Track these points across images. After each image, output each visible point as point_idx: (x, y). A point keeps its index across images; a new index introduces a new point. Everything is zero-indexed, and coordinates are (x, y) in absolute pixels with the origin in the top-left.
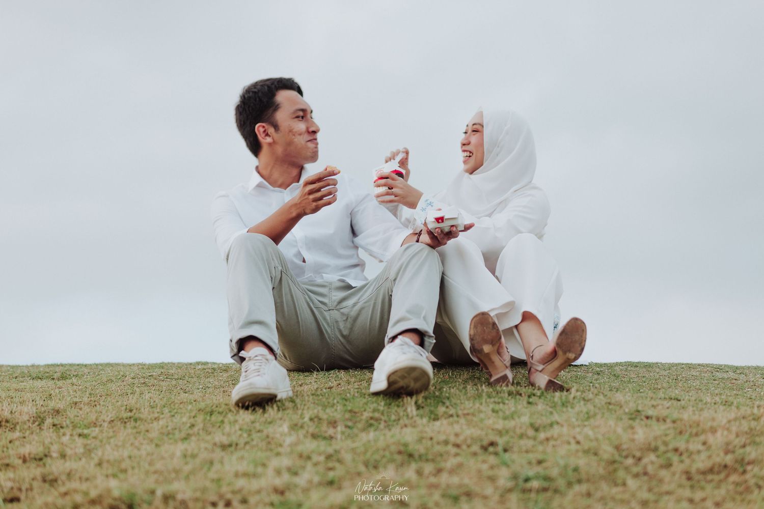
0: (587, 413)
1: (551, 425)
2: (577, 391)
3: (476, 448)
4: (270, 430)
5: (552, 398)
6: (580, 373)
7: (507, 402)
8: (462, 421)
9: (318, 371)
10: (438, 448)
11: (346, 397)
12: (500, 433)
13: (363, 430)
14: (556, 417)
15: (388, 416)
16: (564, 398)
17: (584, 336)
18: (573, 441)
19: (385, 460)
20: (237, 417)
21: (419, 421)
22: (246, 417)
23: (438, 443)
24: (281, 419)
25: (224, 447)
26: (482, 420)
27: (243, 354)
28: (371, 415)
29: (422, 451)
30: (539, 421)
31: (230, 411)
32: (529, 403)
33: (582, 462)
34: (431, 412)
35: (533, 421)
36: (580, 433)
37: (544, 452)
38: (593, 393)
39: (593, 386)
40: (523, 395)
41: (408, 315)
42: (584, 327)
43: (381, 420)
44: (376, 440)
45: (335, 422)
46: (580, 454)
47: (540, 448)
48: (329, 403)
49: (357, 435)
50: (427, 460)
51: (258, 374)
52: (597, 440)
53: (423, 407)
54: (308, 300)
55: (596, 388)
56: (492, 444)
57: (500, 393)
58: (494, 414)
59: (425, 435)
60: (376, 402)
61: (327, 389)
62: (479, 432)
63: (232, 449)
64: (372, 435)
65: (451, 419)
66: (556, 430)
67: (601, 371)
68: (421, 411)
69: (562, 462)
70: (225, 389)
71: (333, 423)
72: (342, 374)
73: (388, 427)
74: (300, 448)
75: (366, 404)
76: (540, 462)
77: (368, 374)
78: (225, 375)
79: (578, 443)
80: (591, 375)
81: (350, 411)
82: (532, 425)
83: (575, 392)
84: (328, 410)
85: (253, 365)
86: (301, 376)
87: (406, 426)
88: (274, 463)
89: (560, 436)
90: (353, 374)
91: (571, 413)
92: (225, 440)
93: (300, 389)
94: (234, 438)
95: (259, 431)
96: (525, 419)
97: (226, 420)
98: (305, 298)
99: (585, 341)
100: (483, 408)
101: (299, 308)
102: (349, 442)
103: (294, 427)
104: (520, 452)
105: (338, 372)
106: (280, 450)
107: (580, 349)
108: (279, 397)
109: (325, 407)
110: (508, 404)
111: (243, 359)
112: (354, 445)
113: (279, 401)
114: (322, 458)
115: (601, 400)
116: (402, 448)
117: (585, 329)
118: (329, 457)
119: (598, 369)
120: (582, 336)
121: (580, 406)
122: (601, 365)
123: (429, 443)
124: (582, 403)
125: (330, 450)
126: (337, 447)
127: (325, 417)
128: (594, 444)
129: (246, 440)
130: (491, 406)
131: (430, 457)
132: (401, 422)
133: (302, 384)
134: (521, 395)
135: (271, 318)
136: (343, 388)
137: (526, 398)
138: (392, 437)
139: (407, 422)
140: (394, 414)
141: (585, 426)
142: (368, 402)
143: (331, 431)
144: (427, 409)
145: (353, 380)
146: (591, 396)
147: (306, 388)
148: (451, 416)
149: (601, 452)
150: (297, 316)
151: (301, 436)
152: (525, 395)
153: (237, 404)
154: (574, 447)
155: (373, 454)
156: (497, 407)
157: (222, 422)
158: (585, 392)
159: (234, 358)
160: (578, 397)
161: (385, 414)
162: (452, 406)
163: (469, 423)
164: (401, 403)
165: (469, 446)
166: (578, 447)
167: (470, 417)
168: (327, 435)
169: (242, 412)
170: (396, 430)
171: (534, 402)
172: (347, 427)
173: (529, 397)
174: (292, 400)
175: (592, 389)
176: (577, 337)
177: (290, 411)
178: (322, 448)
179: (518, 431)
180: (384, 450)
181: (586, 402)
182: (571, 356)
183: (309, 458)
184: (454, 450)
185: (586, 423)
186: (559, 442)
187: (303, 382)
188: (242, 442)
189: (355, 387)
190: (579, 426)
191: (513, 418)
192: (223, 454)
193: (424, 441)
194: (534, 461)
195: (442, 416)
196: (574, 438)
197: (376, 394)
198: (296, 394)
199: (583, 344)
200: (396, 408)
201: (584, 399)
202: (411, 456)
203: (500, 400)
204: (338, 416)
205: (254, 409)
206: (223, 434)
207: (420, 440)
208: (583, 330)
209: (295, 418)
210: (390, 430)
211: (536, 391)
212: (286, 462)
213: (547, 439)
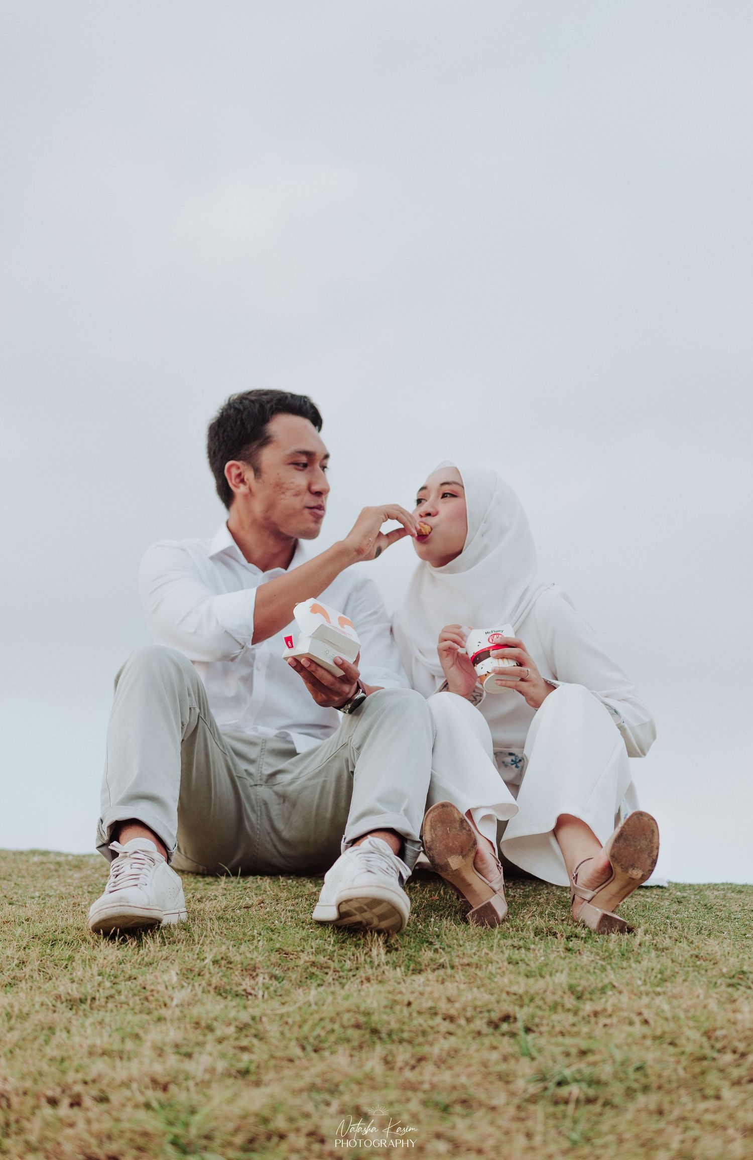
0: (661, 972)
1: (603, 990)
2: (646, 932)
3: (480, 1024)
4: (148, 977)
5: (605, 944)
6: (649, 900)
7: (532, 946)
8: (460, 975)
9: (228, 876)
10: (418, 1021)
11: (272, 926)
12: (520, 1001)
13: (300, 984)
14: (611, 977)
15: (340, 961)
16: (624, 944)
17: (655, 840)
18: (637, 1019)
19: (332, 1038)
20: (95, 953)
21: (390, 973)
22: (109, 952)
23: (419, 1013)
24: (166, 959)
25: (73, 1003)
26: (491, 976)
27: (115, 846)
28: (313, 958)
29: (394, 1025)
30: (583, 983)
31: (84, 940)
32: (568, 950)
33: (650, 1055)
34: (411, 958)
35: (573, 982)
36: (648, 1006)
37: (590, 1037)
38: (670, 938)
39: (671, 924)
40: (559, 935)
41: (380, 807)
42: (654, 825)
43: (329, 968)
44: (320, 1003)
45: (255, 969)
46: (648, 1042)
47: (585, 1029)
48: (244, 934)
49: (288, 993)
50: (401, 1041)
51: (135, 882)
52: (676, 1019)
53: (396, 949)
54: (231, 764)
55: (676, 928)
56: (506, 1018)
57: (522, 930)
58: (511, 967)
59: (398, 997)
60: (321, 937)
61: (242, 909)
62: (486, 997)
63: (86, 1007)
64: (313, 994)
65: (441, 972)
66: (610, 1001)
67: (684, 897)
68: (394, 956)
69: (619, 1056)
70: (77, 901)
71: (251, 971)
72: (266, 883)
73: (340, 980)
74: (196, 1011)
75: (305, 939)
76: (583, 1053)
77: (310, 885)
78: (77, 875)
79: (646, 1022)
80: (667, 903)
81: (279, 950)
82: (572, 989)
83: (642, 934)
84: (243, 948)
85: (129, 866)
86: (200, 884)
87: (368, 980)
88: (154, 1035)
89: (617, 1009)
90: (284, 884)
91: (636, 971)
92: (75, 991)
93: (199, 906)
94: (89, 989)
95: (130, 978)
96: (562, 979)
97: (77, 956)
98: (226, 761)
99: (658, 848)
100: (492, 955)
101: (215, 777)
102: (275, 1003)
103: (188, 974)
104: (551, 1034)
105: (261, 879)
106: (163, 1012)
107: (649, 861)
108: (164, 923)
109: (238, 942)
110: (534, 950)
111: (114, 855)
112: (284, 1010)
113: (165, 928)
114: (232, 1030)
115: (682, 951)
116: (362, 1019)
117: (656, 830)
118: (242, 1029)
119: (679, 893)
120: (651, 842)
121: (650, 960)
122: (683, 888)
123: (406, 1011)
124: (653, 954)
125: (244, 1017)
126: (257, 1012)
127: (237, 958)
128: (672, 1025)
129: (108, 993)
130: (507, 953)
131: (406, 1035)
132: (361, 974)
133: (201, 898)
134: (555, 934)
135: (171, 793)
136: (268, 909)
137: (564, 940)
138: (346, 998)
139: (370, 972)
140: (350, 959)
141: (659, 994)
142: (308, 936)
143: (247, 984)
144: (403, 953)
145: (284, 895)
146: (668, 942)
147: (207, 905)
148: (442, 966)
149: (682, 1041)
150: (210, 789)
151: (199, 990)
152: (562, 936)
153: (96, 929)
154: (638, 1029)
155: (313, 1027)
156: (517, 954)
157: (71, 959)
158: (657, 935)
159: (100, 849)
160: (647, 944)
161: (336, 959)
162: (444, 949)
163: (472, 981)
164: (362, 941)
165: (469, 1020)
166: (645, 1030)
167: (472, 970)
168: (240, 989)
169: (103, 943)
170: (352, 986)
171: (576, 948)
172: (274, 977)
173: (568, 938)
174: (185, 928)
175: (670, 930)
176: (644, 843)
177: (181, 946)
178: (233, 1013)
179: (550, 998)
180: (332, 1020)
181: (659, 953)
182: (637, 873)
183: (210, 1028)
184: (445, 1026)
185: (659, 989)
186: (614, 1020)
187: (203, 894)
188: (102, 995)
189: (288, 908)
190: (647, 994)
191: (542, 976)
192: (70, 1014)
193: (398, 1008)
194: (574, 1051)
195: (427, 966)
196: (640, 1014)
197: (322, 924)
198: (193, 916)
199: (655, 854)
200: (353, 949)
201: (657, 949)
202: (375, 1031)
203: (521, 943)
204: (259, 958)
205: (124, 941)
206: (73, 981)
207: (391, 1006)
208: (653, 831)
209: (190, 958)
210: (343, 986)
211: (578, 930)
212: (173, 1034)
213: (596, 1014)
